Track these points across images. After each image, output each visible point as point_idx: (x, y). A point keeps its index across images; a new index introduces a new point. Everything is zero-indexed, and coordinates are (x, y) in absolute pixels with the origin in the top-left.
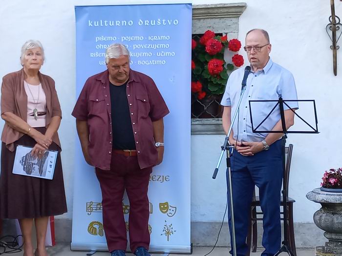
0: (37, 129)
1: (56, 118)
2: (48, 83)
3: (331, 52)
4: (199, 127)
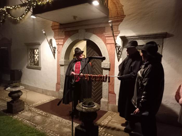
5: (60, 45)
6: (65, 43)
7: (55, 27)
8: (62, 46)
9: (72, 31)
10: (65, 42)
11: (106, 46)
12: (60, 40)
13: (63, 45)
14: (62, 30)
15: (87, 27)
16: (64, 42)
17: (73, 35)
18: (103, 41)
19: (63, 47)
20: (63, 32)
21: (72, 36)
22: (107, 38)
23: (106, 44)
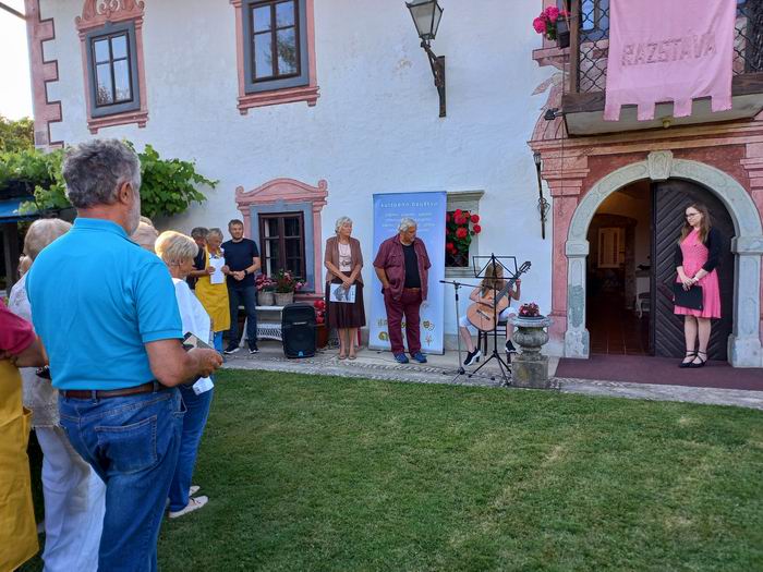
0: (344, 273)
1: (358, 266)
2: (355, 244)
3: (540, 223)
4: (451, 273)
5: (566, 196)
6: (591, 191)
7: (546, 145)
8: (575, 199)
9: (619, 155)
10: (591, 187)
11: (750, 194)
12: (569, 181)
13: (579, 197)
14: (578, 153)
15: (677, 145)
16: (584, 190)
17: (624, 165)
18: (740, 181)
19: (578, 202)
20: (579, 157)
21: (619, 170)
22: (751, 174)
23: (749, 189)
